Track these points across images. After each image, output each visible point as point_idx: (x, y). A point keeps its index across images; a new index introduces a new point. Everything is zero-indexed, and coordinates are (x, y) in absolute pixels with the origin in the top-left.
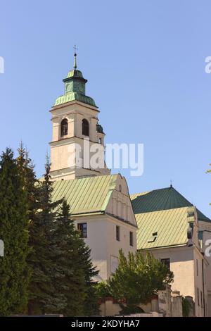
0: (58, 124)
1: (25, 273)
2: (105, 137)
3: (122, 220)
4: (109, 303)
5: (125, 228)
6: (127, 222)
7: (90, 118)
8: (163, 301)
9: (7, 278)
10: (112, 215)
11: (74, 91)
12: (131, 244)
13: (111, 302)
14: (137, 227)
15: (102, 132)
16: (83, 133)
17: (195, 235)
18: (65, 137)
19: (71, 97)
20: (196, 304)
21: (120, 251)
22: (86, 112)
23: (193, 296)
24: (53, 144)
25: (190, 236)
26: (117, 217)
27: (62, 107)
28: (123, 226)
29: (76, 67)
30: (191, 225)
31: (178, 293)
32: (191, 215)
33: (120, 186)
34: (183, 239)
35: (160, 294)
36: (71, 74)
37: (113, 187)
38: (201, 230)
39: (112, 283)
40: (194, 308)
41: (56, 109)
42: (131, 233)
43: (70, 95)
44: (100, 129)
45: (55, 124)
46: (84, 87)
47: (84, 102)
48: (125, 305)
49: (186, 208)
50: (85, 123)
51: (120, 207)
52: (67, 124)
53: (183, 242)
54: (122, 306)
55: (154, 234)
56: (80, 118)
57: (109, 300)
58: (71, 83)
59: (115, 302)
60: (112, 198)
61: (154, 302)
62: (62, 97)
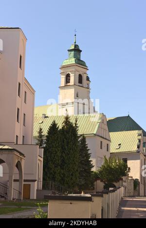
0: (64, 76)
1: (77, 171)
2: (91, 83)
3: (103, 138)
4: (99, 182)
5: (105, 142)
6: (106, 139)
7: (83, 74)
8: (125, 182)
9: (71, 172)
10: (99, 136)
11: (74, 57)
12: (107, 150)
13: (99, 181)
14: (110, 141)
15: (89, 80)
16: (79, 83)
17: (142, 145)
18: (68, 84)
19: (72, 61)
20: (140, 183)
21: (105, 157)
22: (81, 70)
23: (139, 179)
24: (61, 88)
25: (138, 147)
26: (101, 137)
27: (67, 67)
28: (104, 141)
29: (75, 43)
30: (140, 141)
31: (132, 177)
32: (139, 135)
33: (103, 120)
34: (135, 149)
35: (124, 178)
36: (73, 47)
37: (100, 121)
38: (144, 141)
39: (101, 172)
40: (139, 185)
41: (63, 67)
42: (108, 145)
43: (72, 60)
44: (88, 79)
45: (62, 76)
46: (80, 55)
47: (80, 64)
48: (106, 183)
49: (137, 131)
50: (80, 76)
51: (102, 131)
52: (70, 77)
53: (135, 150)
54: (105, 183)
55: (119, 145)
56: (78, 74)
57: (98, 180)
58: (73, 52)
59: (102, 181)
60: (99, 127)
61: (121, 182)
62: (67, 61)
